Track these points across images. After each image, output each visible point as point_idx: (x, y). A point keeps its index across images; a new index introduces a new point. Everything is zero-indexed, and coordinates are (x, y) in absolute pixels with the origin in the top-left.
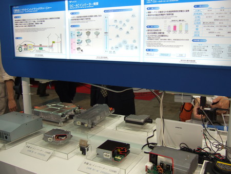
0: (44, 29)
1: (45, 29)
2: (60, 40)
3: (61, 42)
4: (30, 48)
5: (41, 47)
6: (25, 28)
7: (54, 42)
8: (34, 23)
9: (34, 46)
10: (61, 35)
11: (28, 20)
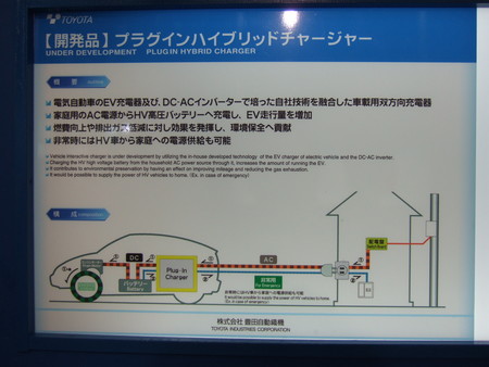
0: (299, 164)
1: (316, 160)
2: (423, 229)
3: (433, 242)
4: (176, 274)
5: (269, 274)
6: (143, 149)
7: (377, 243)
8: (225, 124)
9: (212, 267)
10: (435, 201)
11: (169, 102)
